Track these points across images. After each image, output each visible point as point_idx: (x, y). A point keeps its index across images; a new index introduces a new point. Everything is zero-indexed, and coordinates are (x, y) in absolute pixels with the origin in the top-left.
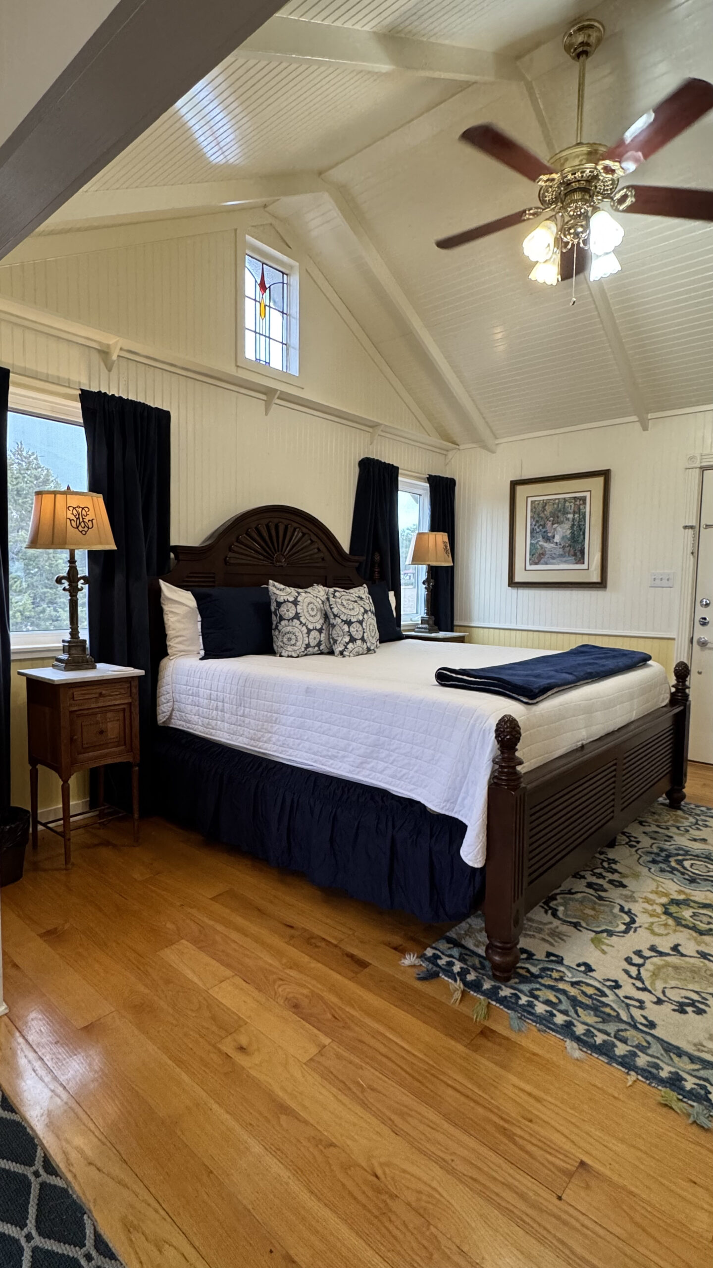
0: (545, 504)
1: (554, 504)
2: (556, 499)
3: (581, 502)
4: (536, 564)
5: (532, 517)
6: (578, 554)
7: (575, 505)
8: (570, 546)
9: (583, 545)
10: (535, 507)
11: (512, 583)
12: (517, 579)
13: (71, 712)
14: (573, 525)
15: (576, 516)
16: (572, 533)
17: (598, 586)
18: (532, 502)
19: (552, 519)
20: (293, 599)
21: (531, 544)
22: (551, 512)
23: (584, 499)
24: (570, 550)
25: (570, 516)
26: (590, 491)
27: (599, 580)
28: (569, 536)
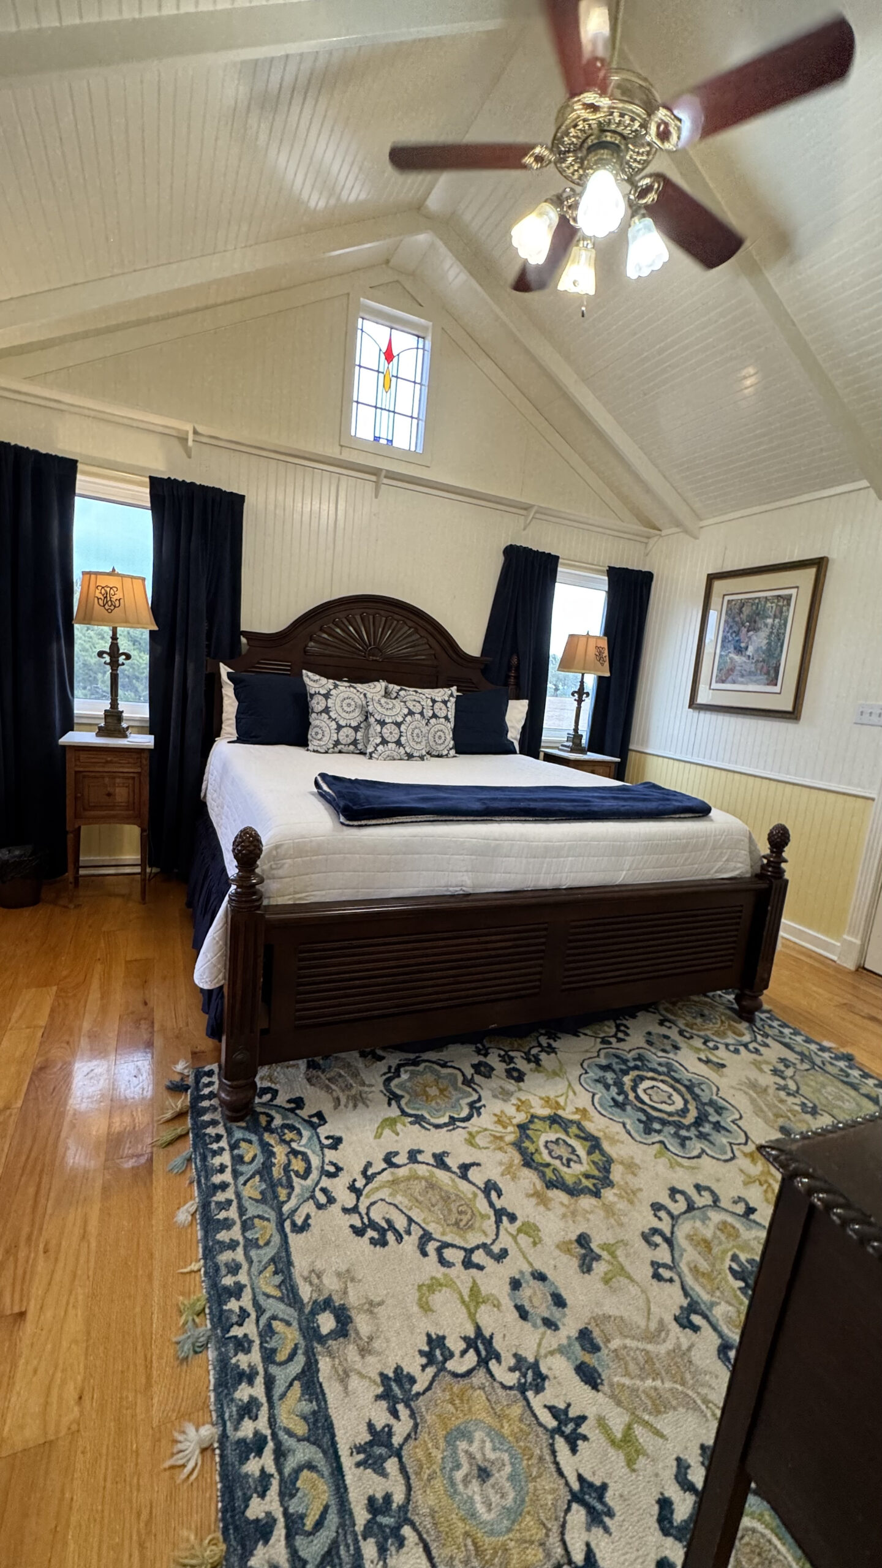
0: (743, 603)
1: (752, 604)
2: (756, 598)
3: (785, 602)
4: (723, 682)
5: (726, 622)
6: (772, 672)
7: (777, 605)
8: (764, 661)
9: (779, 661)
10: (731, 609)
11: (693, 704)
12: (701, 699)
13: (76, 772)
14: (771, 633)
15: (777, 621)
16: (769, 644)
17: (788, 716)
18: (729, 602)
19: (748, 624)
20: (325, 692)
21: (721, 656)
22: (748, 616)
23: (788, 598)
24: (762, 667)
25: (769, 621)
26: (797, 587)
27: (790, 708)
28: (764, 648)
